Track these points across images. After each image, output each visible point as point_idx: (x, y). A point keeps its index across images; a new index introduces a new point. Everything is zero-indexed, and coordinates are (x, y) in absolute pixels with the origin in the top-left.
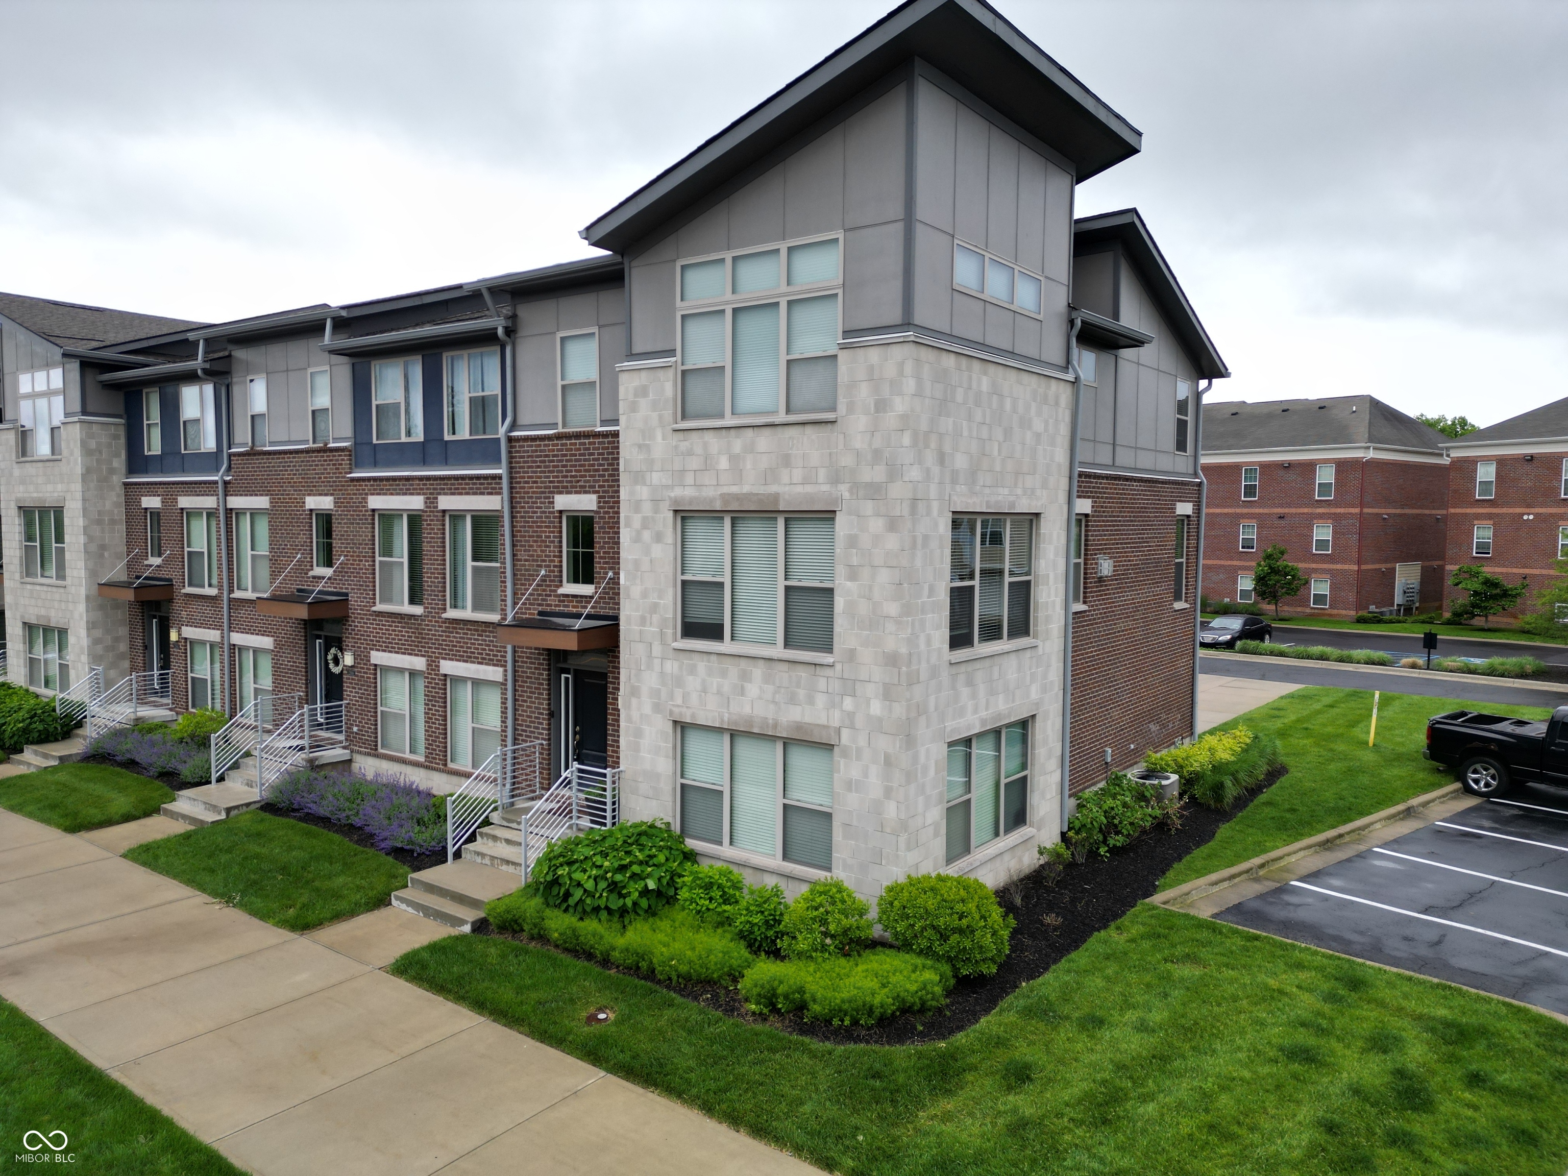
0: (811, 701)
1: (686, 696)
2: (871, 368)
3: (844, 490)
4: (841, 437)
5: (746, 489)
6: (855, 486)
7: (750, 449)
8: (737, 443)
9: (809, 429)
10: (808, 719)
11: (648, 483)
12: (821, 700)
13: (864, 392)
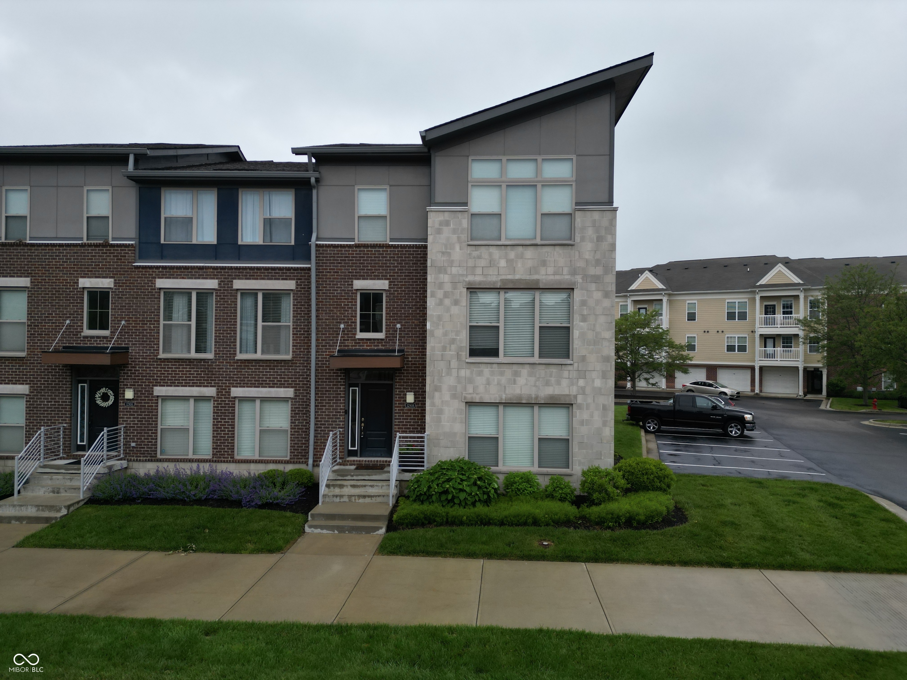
0: (559, 383)
1: (475, 389)
2: (594, 221)
3: (579, 279)
4: (577, 253)
5: (517, 277)
6: (585, 277)
7: (521, 256)
8: (512, 254)
9: (557, 248)
10: (557, 392)
11: (449, 272)
12: (565, 383)
13: (590, 232)
